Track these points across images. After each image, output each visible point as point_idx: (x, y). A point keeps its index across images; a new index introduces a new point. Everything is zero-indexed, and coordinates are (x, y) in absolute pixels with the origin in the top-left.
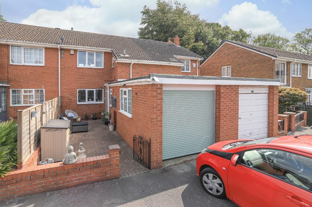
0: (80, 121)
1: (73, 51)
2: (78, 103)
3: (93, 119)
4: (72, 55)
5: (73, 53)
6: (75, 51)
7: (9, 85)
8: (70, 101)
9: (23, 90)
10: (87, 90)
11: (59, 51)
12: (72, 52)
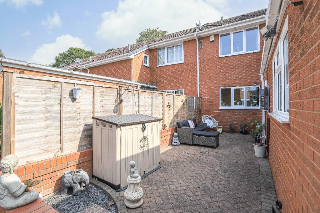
0: (221, 133)
1: (213, 36)
2: (221, 107)
3: (241, 132)
4: (211, 43)
5: (213, 40)
6: (216, 35)
7: (157, 87)
8: (211, 104)
9: (166, 91)
10: (233, 88)
11: (197, 42)
12: (212, 38)
